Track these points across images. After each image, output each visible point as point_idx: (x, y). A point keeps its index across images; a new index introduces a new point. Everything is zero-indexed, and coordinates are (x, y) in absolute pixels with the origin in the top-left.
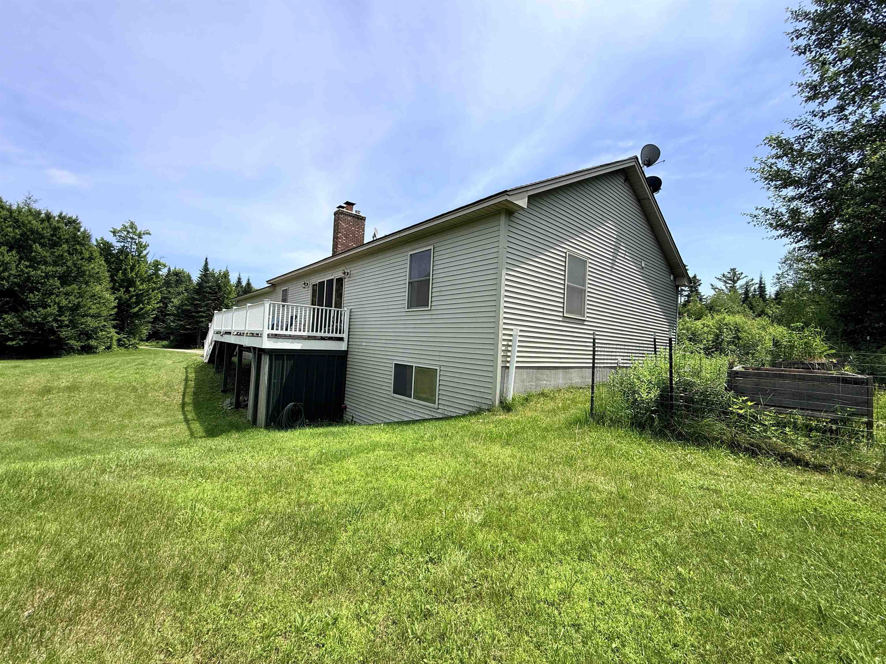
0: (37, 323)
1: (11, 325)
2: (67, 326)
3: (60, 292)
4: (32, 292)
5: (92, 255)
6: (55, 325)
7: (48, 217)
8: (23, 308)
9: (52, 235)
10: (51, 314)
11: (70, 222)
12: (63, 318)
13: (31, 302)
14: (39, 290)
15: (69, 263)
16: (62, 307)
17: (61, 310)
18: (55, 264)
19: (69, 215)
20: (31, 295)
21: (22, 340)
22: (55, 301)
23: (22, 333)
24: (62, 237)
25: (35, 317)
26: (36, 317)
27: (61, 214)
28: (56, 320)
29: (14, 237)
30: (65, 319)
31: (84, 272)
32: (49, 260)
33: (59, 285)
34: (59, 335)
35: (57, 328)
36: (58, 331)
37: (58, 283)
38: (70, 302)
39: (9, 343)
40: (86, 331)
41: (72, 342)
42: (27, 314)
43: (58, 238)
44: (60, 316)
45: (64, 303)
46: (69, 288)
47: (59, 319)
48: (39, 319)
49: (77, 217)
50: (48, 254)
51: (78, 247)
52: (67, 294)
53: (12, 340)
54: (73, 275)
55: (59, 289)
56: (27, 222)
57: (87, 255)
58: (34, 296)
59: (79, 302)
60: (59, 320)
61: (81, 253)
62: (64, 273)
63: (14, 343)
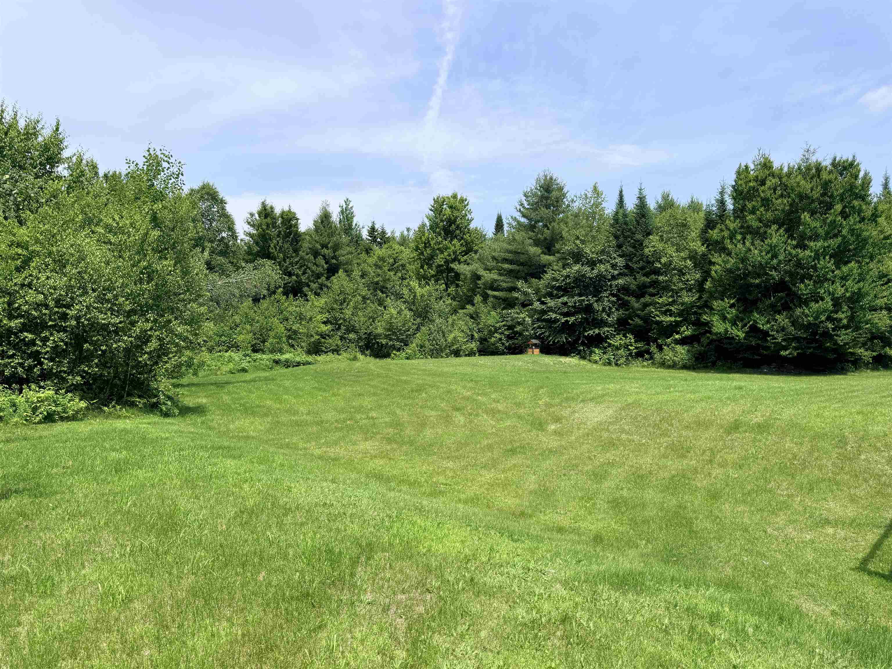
0: (810, 324)
1: (783, 329)
2: (846, 327)
3: (835, 276)
4: (802, 282)
5: (877, 211)
6: (830, 326)
7: (819, 169)
8: (794, 305)
9: (824, 195)
10: (825, 311)
11: (845, 168)
12: (840, 315)
13: (803, 295)
14: (810, 278)
15: (844, 232)
16: (838, 298)
17: (837, 303)
18: (827, 236)
19: (844, 158)
20: (802, 286)
21: (795, 348)
22: (829, 290)
23: (796, 339)
24: (835, 193)
25: (807, 316)
26: (809, 316)
27: (835, 159)
28: (829, 319)
29: (783, 210)
30: (843, 316)
31: (865, 240)
32: (821, 231)
33: (833, 267)
34: (836, 341)
35: (834, 330)
36: (835, 335)
37: (831, 265)
38: (847, 290)
39: (783, 353)
40: (882, 333)
41: (860, 351)
42: (798, 311)
43: (830, 197)
44: (836, 312)
45: (840, 291)
46: (845, 269)
47: (835, 316)
48: (811, 319)
49: (854, 157)
50: (818, 224)
51: (856, 203)
52: (844, 278)
53: (785, 348)
54: (851, 247)
55: (833, 272)
56: (795, 185)
57: (868, 213)
58: (805, 286)
59: (860, 289)
60: (836, 319)
61: (860, 211)
62: (839, 247)
63: (787, 352)
